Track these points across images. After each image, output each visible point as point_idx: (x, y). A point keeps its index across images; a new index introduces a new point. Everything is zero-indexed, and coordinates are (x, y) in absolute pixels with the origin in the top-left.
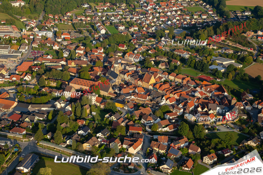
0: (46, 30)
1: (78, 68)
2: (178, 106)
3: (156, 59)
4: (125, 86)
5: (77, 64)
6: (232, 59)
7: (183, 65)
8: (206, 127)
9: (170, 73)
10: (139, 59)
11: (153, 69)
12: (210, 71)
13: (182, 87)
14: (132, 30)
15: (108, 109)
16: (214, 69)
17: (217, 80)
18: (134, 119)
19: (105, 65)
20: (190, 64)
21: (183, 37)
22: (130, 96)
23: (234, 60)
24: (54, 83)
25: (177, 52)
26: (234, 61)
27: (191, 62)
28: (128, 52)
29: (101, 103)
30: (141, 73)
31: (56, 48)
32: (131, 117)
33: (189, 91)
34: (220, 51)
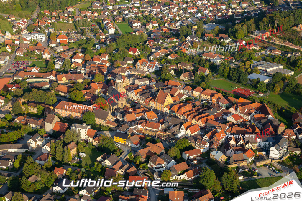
0: (38, 32)
1: (70, 85)
2: (202, 138)
3: (178, 66)
4: (130, 110)
5: (70, 80)
6: (279, 63)
7: (213, 75)
8: (241, 170)
9: (196, 87)
10: (154, 68)
11: (171, 83)
12: (249, 82)
13: (209, 108)
14: (150, 27)
15: (102, 147)
16: (254, 79)
17: (259, 94)
18: (138, 161)
19: (108, 79)
20: (223, 72)
21: (215, 34)
22: (136, 126)
23: (282, 65)
24: (34, 109)
25: (206, 56)
26: (282, 67)
27: (223, 70)
28: (140, 59)
29: (94, 138)
30: (156, 88)
31: (46, 56)
32: (135, 158)
33: (219, 114)
34: (263, 52)
